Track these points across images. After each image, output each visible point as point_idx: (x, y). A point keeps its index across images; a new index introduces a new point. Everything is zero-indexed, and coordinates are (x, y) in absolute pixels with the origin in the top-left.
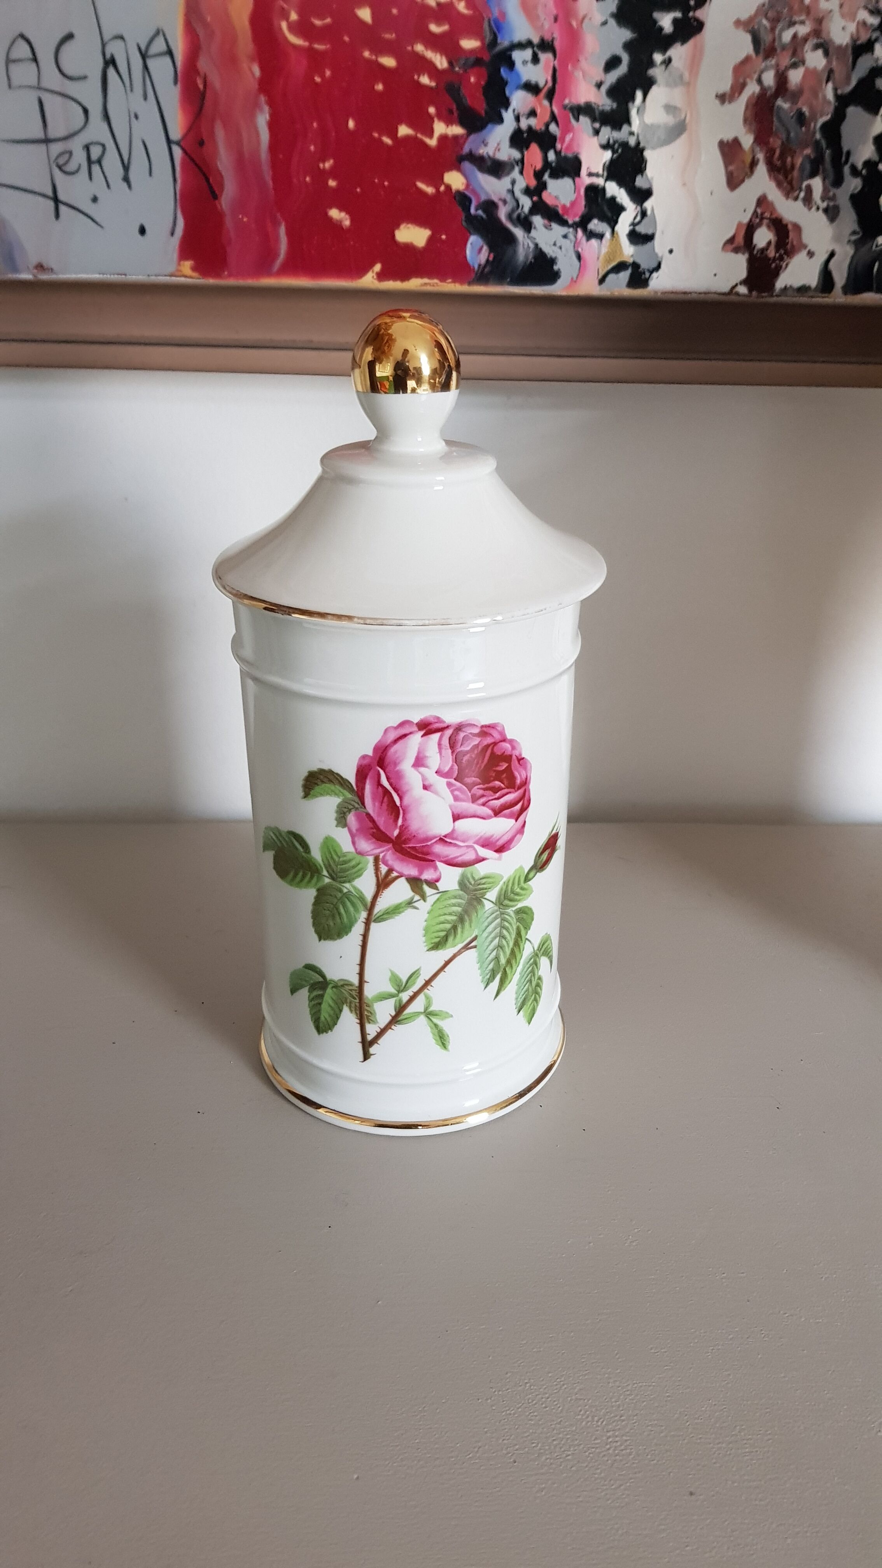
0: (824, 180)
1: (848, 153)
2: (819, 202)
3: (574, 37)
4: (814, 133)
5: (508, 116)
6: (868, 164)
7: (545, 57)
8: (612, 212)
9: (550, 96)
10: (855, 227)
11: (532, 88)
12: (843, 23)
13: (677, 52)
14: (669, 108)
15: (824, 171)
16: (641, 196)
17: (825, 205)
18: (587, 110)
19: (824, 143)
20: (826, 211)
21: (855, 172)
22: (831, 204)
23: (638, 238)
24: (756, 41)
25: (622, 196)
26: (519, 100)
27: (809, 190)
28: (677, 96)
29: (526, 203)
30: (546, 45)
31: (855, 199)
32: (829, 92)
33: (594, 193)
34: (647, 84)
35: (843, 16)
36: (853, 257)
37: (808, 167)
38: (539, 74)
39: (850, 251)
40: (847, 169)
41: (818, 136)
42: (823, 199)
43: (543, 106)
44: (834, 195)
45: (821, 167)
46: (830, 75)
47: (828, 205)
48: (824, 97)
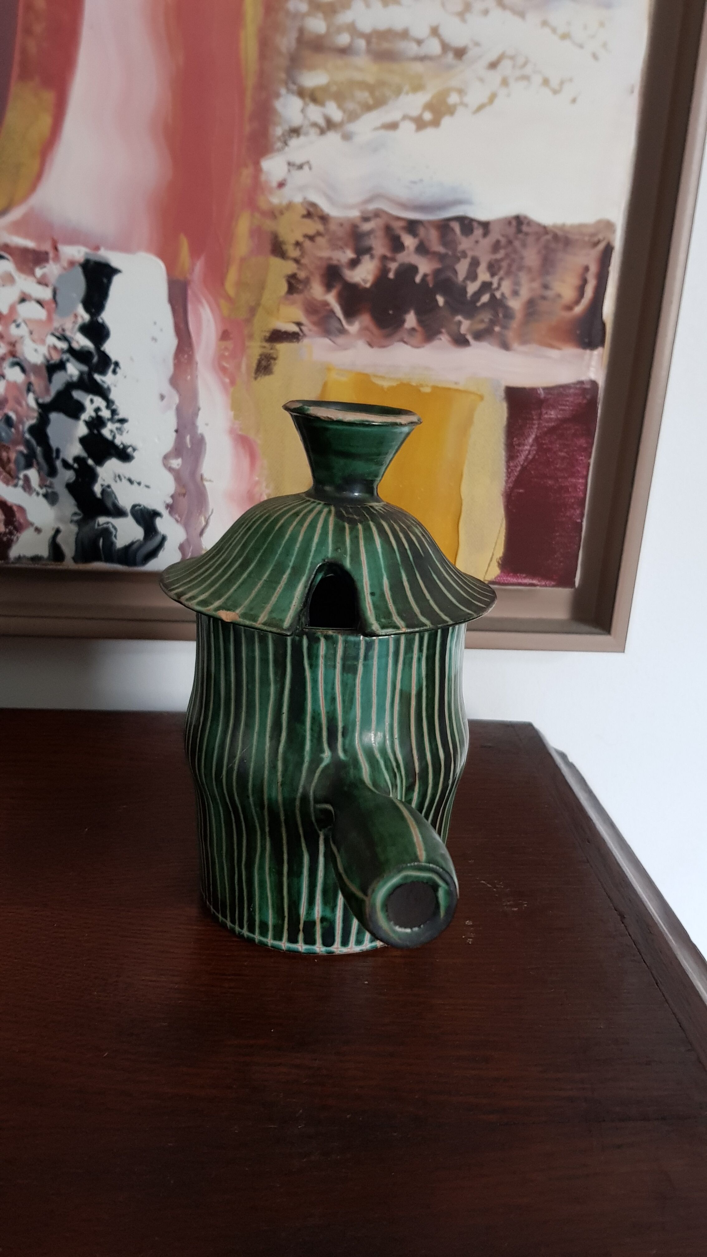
0: (39, 471)
1: (58, 451)
2: (38, 489)
4: (23, 433)
6: (77, 459)
10: (75, 509)
12: (34, 346)
15: (38, 464)
17: (42, 491)
19: (34, 442)
20: (46, 496)
21: (66, 465)
22: (50, 490)
27: (27, 479)
31: (71, 487)
32: (31, 400)
35: (34, 341)
36: (78, 534)
37: (22, 461)
39: (74, 528)
40: (58, 463)
41: (27, 436)
42: (41, 486)
44: (51, 484)
45: (34, 461)
46: (29, 388)
47: (47, 492)
48: (28, 405)
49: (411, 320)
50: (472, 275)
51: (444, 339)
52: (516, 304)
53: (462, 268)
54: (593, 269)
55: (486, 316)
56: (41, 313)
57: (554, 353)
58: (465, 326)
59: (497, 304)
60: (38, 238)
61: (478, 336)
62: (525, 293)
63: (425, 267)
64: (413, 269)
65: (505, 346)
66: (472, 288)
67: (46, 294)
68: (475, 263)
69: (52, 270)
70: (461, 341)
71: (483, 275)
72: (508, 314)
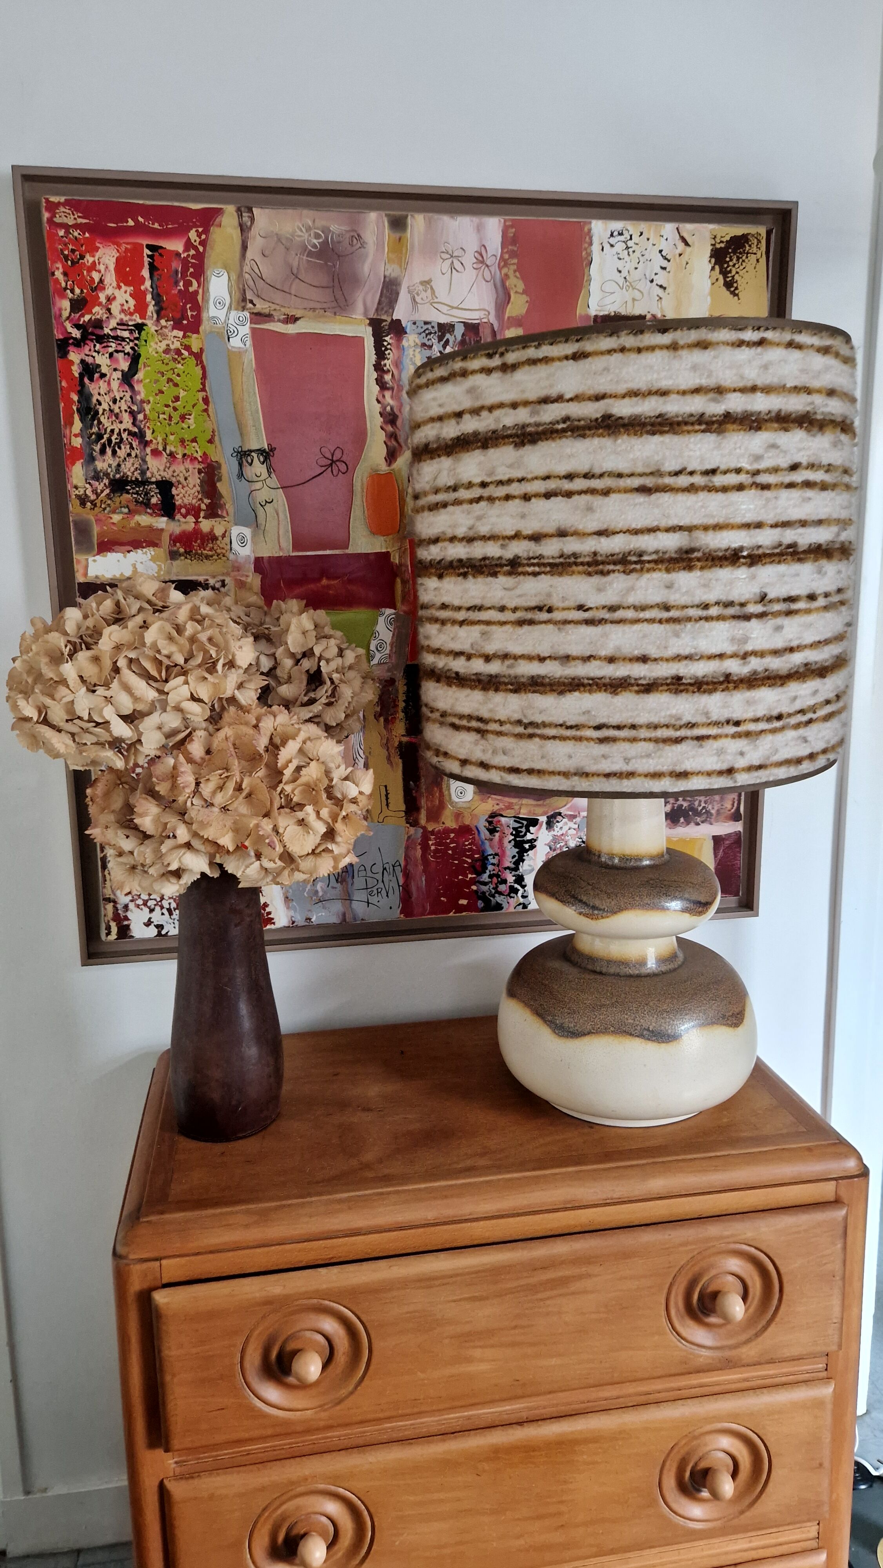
3: (504, 852)
5: (487, 871)
7: (497, 857)
8: (516, 891)
9: (498, 866)
11: (493, 864)
13: (530, 852)
14: (529, 866)
16: (524, 887)
18: (508, 868)
23: (523, 897)
24: (550, 848)
25: (519, 887)
26: (490, 867)
28: (531, 863)
29: (493, 891)
30: (496, 854)
33: (512, 888)
34: (523, 861)
38: (495, 861)
43: (497, 869)
49: (682, 820)
50: (700, 805)
51: (692, 824)
52: (713, 812)
53: (697, 803)
54: (736, 798)
55: (705, 816)
56: (575, 832)
57: (726, 824)
58: (699, 819)
59: (708, 812)
60: (574, 811)
61: (703, 822)
62: (716, 808)
63: (685, 804)
64: (682, 805)
65: (711, 824)
66: (700, 808)
67: (576, 826)
68: (700, 801)
69: (578, 820)
70: (698, 824)
71: (703, 805)
72: (712, 814)
